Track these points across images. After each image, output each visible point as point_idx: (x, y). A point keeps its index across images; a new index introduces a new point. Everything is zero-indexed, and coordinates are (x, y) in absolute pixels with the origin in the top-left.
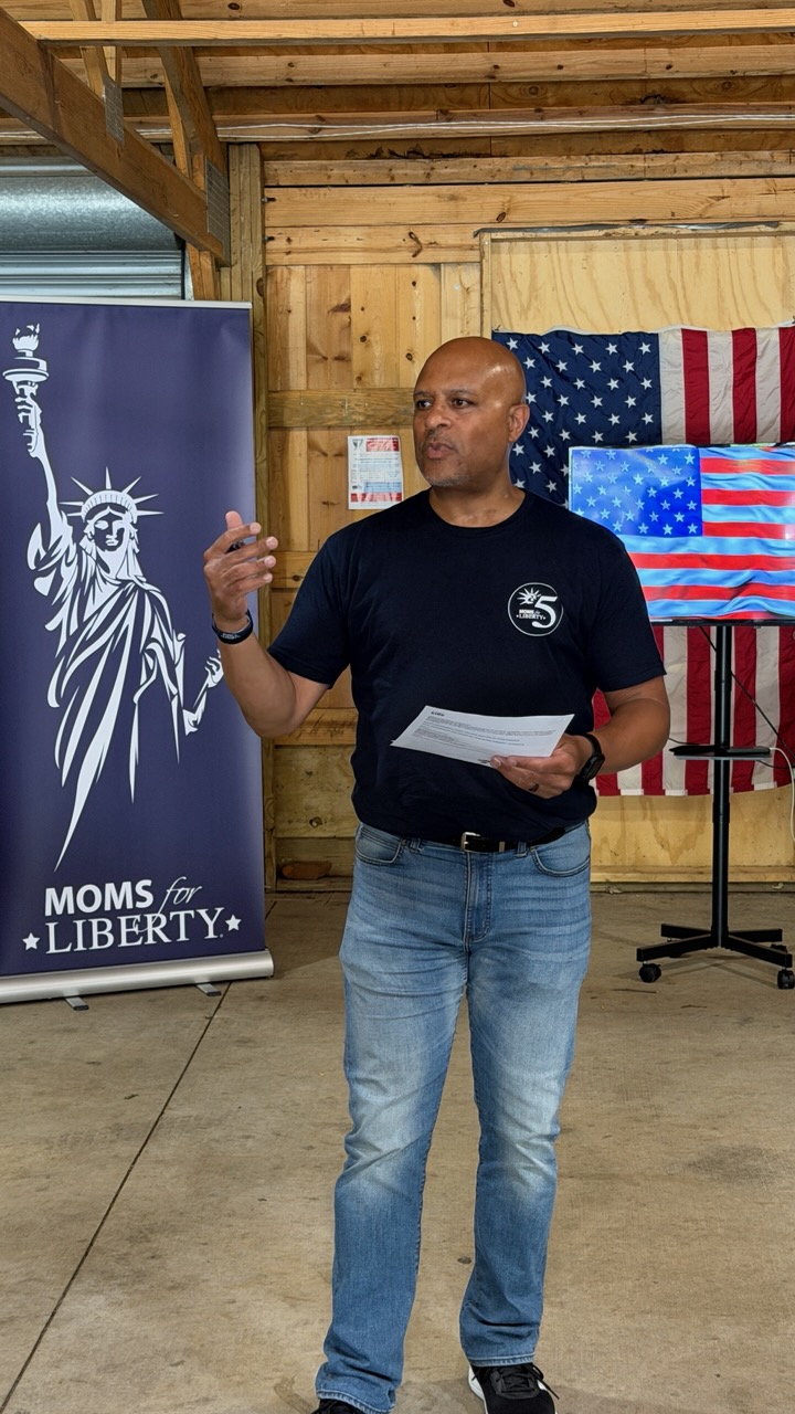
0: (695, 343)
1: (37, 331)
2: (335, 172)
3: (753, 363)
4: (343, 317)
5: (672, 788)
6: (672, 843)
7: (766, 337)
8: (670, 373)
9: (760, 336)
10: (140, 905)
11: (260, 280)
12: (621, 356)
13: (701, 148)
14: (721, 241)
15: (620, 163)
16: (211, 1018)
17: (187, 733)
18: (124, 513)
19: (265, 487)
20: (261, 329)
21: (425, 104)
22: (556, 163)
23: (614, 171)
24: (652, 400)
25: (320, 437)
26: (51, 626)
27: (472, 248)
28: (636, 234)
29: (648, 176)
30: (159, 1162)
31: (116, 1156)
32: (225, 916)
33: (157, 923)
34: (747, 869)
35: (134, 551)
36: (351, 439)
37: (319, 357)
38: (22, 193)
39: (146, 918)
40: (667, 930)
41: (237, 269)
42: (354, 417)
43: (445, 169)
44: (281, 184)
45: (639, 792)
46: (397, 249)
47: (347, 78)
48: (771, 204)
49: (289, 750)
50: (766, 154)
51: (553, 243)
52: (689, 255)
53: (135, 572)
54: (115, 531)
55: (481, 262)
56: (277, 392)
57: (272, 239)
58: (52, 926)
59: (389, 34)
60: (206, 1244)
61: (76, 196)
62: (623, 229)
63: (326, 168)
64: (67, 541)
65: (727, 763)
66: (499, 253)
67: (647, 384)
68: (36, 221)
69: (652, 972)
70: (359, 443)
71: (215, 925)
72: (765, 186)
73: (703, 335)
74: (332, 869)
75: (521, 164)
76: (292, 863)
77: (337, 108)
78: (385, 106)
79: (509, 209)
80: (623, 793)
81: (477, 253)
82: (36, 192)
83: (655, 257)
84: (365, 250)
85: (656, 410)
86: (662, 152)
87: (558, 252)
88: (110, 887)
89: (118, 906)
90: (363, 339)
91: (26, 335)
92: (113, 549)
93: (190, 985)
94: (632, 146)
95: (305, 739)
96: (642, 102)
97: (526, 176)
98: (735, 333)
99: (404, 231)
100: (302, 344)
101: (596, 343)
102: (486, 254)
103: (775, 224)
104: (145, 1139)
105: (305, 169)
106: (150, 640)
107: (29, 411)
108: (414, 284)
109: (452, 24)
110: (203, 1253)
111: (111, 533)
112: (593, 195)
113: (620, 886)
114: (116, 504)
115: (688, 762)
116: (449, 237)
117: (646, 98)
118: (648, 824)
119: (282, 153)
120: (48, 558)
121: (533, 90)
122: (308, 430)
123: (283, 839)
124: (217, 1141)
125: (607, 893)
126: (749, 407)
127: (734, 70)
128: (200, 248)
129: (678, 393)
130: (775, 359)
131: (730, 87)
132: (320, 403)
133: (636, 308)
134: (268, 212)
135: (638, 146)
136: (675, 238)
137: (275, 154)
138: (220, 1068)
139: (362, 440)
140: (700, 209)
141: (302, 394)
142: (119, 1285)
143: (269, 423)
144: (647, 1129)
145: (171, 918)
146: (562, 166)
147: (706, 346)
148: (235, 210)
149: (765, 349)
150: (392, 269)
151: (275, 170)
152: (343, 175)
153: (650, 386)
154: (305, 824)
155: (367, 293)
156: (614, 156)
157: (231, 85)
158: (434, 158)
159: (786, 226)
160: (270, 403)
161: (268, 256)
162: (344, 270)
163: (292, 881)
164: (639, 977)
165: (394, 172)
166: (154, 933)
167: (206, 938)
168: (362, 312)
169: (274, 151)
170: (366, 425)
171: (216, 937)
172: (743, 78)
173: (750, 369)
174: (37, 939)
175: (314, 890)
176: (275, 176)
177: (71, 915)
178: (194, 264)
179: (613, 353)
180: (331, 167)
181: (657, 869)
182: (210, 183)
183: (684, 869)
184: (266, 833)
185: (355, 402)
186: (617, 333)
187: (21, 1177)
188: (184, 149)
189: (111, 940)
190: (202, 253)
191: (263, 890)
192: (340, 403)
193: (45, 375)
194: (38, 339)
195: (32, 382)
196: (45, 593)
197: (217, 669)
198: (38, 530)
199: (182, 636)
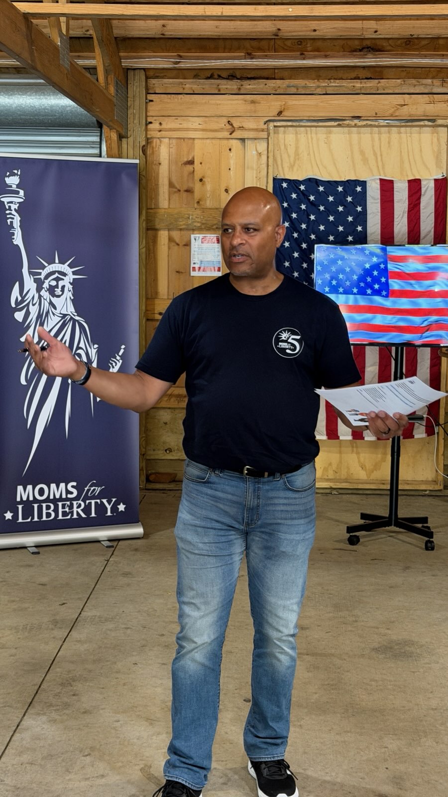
0: (387, 187)
1: (19, 173)
2: (187, 86)
3: (419, 198)
4: (190, 168)
5: (369, 436)
6: (367, 466)
7: (427, 184)
8: (372, 203)
9: (423, 183)
10: (69, 496)
11: (144, 146)
12: (345, 193)
13: (393, 77)
14: (403, 129)
15: (347, 84)
16: (108, 561)
17: (98, 401)
18: (65, 276)
19: (144, 262)
20: (144, 173)
21: (238, 49)
22: (311, 84)
23: (343, 89)
24: (362, 218)
25: (176, 234)
26: (23, 339)
27: (263, 130)
28: (355, 125)
29: (363, 92)
30: (78, 641)
31: (54, 637)
32: (117, 503)
33: (79, 506)
34: (409, 482)
35: (70, 298)
36: (193, 236)
37: (175, 190)
38: (11, 95)
39: (73, 503)
40: (364, 516)
41: (131, 140)
42: (195, 224)
43: (249, 85)
44: (157, 92)
45: (350, 438)
46: (221, 130)
47: (195, 34)
48: (431, 109)
50: (429, 81)
51: (308, 129)
52: (385, 136)
53: (71, 309)
54: (60, 287)
55: (268, 139)
56: (151, 209)
57: (151, 123)
58: (20, 507)
59: (219, 14)
60: (103, 688)
61: (42, 97)
62: (348, 121)
63: (181, 83)
64: (33, 292)
66: (278, 133)
67: (359, 209)
68: (19, 110)
69: (355, 539)
70: (197, 238)
71: (111, 508)
72: (428, 98)
73: (391, 182)
74: (177, 477)
75: (292, 84)
76: (155, 473)
77: (189, 50)
78: (216, 50)
79: (284, 109)
80: (341, 438)
81: (266, 133)
82: (19, 94)
83: (366, 138)
84: (203, 130)
85: (364, 224)
86: (371, 78)
87: (311, 134)
88: (53, 486)
89: (58, 496)
90: (201, 180)
91: (12, 176)
92: (59, 296)
93: (97, 541)
94: (354, 75)
95: (164, 404)
96: (360, 50)
97: (294, 90)
98: (409, 181)
99: (225, 120)
100: (166, 182)
101: (331, 185)
102: (271, 134)
103: (433, 121)
104: (70, 628)
105: (171, 84)
106: (78, 348)
107: (13, 218)
108: (230, 150)
109: (255, 9)
110: (101, 693)
111: (58, 288)
112: (331, 102)
113: (338, 490)
114: (61, 272)
116: (250, 124)
117: (363, 48)
118: (354, 456)
119: (158, 75)
120: (23, 301)
121: (299, 43)
122: (169, 231)
123: (149, 460)
124: (111, 630)
125: (332, 494)
126: (416, 223)
127: (412, 34)
128: (111, 128)
129: (376, 215)
130: (432, 196)
131: (409, 44)
132: (176, 216)
133: (354, 166)
134: (149, 108)
135: (357, 75)
136: (377, 127)
137: (154, 75)
138: (113, 589)
139: (199, 237)
140: (391, 111)
141: (166, 211)
142: (55, 710)
143: (147, 227)
144: (350, 629)
145: (87, 504)
146: (314, 85)
147: (393, 188)
148: (130, 107)
149: (426, 191)
150: (218, 141)
151: (154, 84)
152: (191, 88)
153: (361, 210)
154: (162, 452)
155: (204, 154)
156: (343, 80)
157: (130, 36)
158: (242, 79)
159: (440, 122)
160: (147, 216)
161: (148, 132)
162: (191, 141)
163: (154, 484)
164: (348, 542)
165: (220, 87)
166: (77, 512)
167: (106, 515)
168: (200, 165)
169: (153, 73)
170: (201, 228)
171: (112, 515)
172: (417, 39)
173: (418, 202)
174: (12, 514)
175: (167, 489)
176: (153, 87)
177: (31, 501)
178: (107, 137)
179: (341, 191)
180: (185, 83)
181: (359, 481)
182: (117, 91)
183: (374, 481)
184: (141, 456)
185: (195, 216)
186: (343, 180)
187: (1, 648)
188: (103, 72)
189: (53, 515)
190: (112, 131)
191: (138, 489)
192: (187, 216)
193: (23, 198)
194: (19, 178)
195: (15, 202)
196: (21, 320)
197: (116, 365)
198: (17, 285)
199: (96, 346)
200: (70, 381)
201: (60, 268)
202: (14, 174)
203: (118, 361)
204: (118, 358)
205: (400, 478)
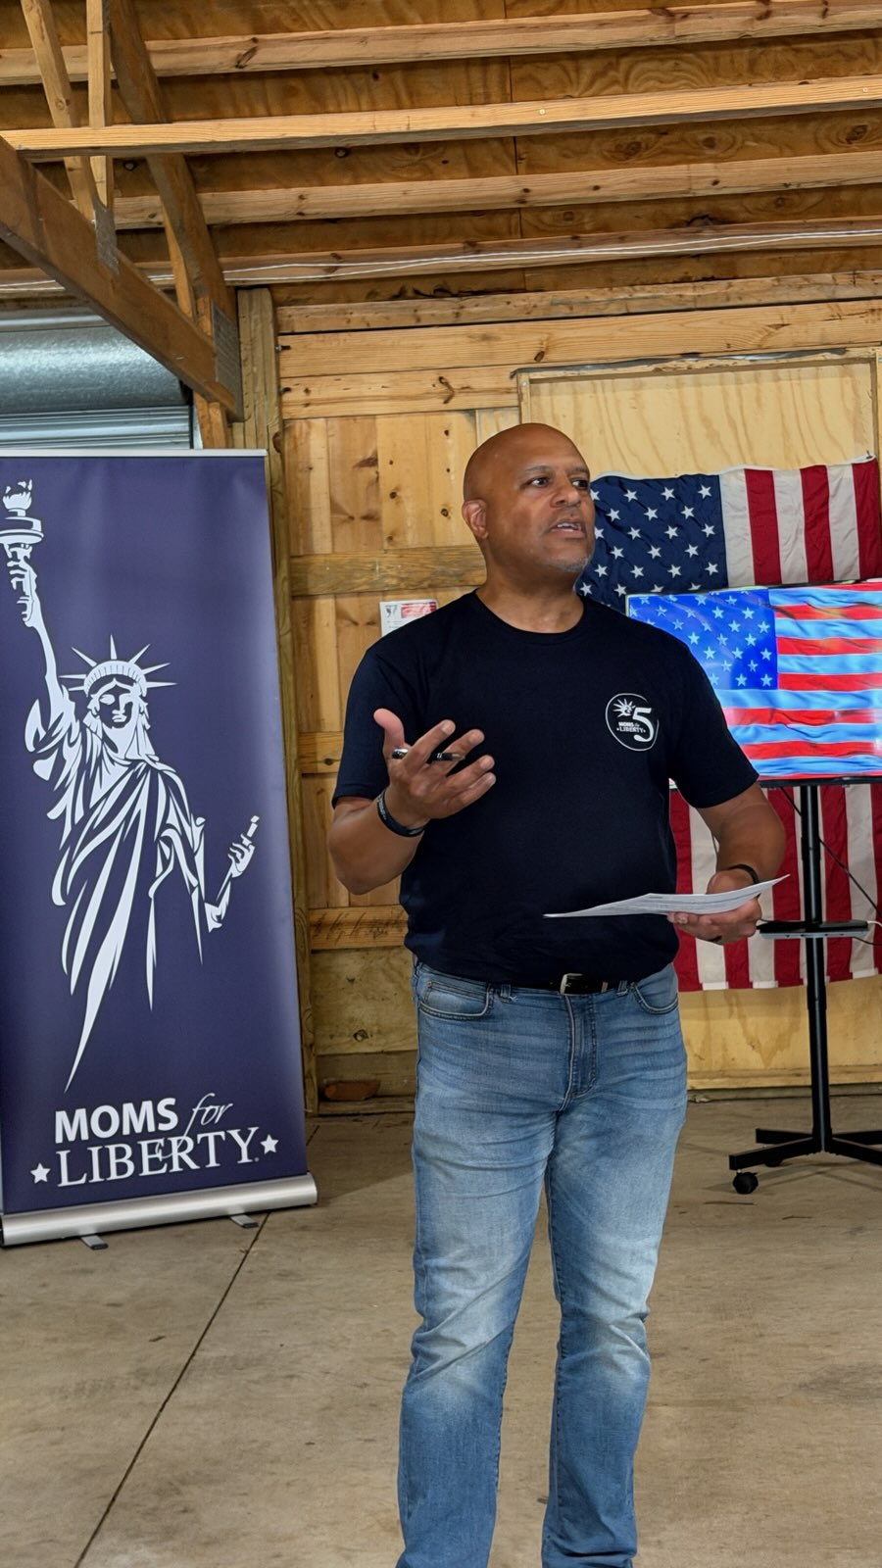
0: (760, 484)
1: (30, 487)
2: (354, 315)
3: (826, 503)
4: (371, 472)
5: (761, 980)
6: (763, 1042)
7: (838, 476)
8: (734, 517)
9: (831, 473)
10: (163, 1127)
11: (276, 435)
12: (679, 501)
13: (756, 274)
14: (782, 372)
15: (669, 293)
16: (247, 1252)
17: (210, 930)
18: (132, 685)
19: (290, 661)
20: (280, 487)
21: (449, 236)
22: (597, 296)
23: (661, 301)
24: (716, 548)
25: (350, 604)
26: (53, 814)
27: (508, 391)
28: (689, 368)
29: (699, 306)
30: (191, 1407)
31: (141, 1403)
32: (260, 1137)
33: (183, 1147)
34: (848, 1069)
35: (144, 727)
36: (383, 605)
37: (343, 517)
38: (10, 350)
39: (170, 1142)
40: (762, 1136)
41: (250, 424)
42: (387, 581)
43: (475, 307)
44: (297, 331)
45: (723, 985)
46: (427, 395)
47: (362, 209)
48: (836, 331)
49: (327, 955)
50: (828, 277)
51: (597, 382)
52: (748, 389)
53: (146, 750)
54: (122, 706)
55: (519, 407)
56: (299, 557)
57: (288, 390)
58: (63, 1154)
59: (404, 129)
60: (245, 1494)
61: (71, 350)
62: (674, 362)
63: (344, 312)
64: (69, 719)
65: (820, 941)
66: (538, 395)
67: (709, 530)
68: (27, 378)
69: (748, 1182)
70: (392, 609)
71: (249, 1148)
72: (828, 310)
73: (769, 475)
74: (381, 1088)
75: (560, 298)
76: (336, 1083)
77: (354, 244)
78: (406, 241)
79: (547, 349)
80: (705, 987)
81: (515, 396)
82: (26, 348)
83: (712, 392)
84: (392, 398)
85: (721, 560)
86: (713, 279)
87: (603, 391)
88: (129, 1108)
89: (138, 1129)
90: (393, 495)
91: (17, 493)
92: (120, 725)
93: (224, 1217)
94: (678, 274)
95: (346, 941)
96: (689, 224)
97: (564, 311)
98: (803, 471)
99: (434, 376)
100: (325, 503)
101: (650, 488)
102: (525, 397)
103: (842, 351)
104: (174, 1383)
105: (322, 313)
106: (165, 826)
107: (22, 576)
108: (447, 433)
109: (473, 115)
110: (242, 1504)
111: (118, 708)
112: (638, 329)
113: (707, 1094)
114: (122, 676)
115: (778, 943)
116: (483, 380)
117: (694, 219)
118: (735, 1023)
119: (294, 297)
120: (49, 738)
121: (568, 216)
122: (336, 598)
123: (323, 1056)
124: (256, 1382)
125: (695, 1102)
126: (823, 552)
127: (787, 183)
128: (209, 400)
129: (744, 539)
130: (850, 498)
131: (783, 203)
132: (348, 567)
133: (692, 448)
134: (283, 362)
135: (686, 273)
136: (732, 371)
137: (288, 298)
138: (258, 1304)
139: (396, 606)
140: (757, 339)
141: (328, 559)
142: (146, 1543)
143: (292, 592)
144: (749, 1350)
145: (199, 1142)
146: (603, 299)
147: (772, 486)
148: (246, 360)
149: (838, 487)
150: (421, 418)
151: (290, 316)
152: (363, 319)
153: (712, 533)
154: (349, 1039)
155: (395, 445)
156: (660, 286)
157: (238, 221)
158: (462, 296)
159: (854, 352)
160: (291, 569)
161: (285, 409)
162: (370, 421)
163: (336, 1104)
164: (734, 1188)
165: (419, 313)
166: (180, 1159)
167: (240, 1162)
168: (390, 466)
169: (287, 295)
170: (400, 589)
171: (250, 1161)
172: (797, 192)
173: (822, 510)
174: (47, 1171)
175: (362, 1112)
176: (288, 322)
177: (85, 1141)
178: (203, 417)
179: (670, 498)
180: (350, 311)
181: (748, 1073)
182: (218, 329)
183: (779, 1072)
184: (305, 1049)
185: (386, 565)
186: (673, 476)
187: (32, 1431)
188: (187, 291)
189: (131, 1168)
190: (212, 404)
191: (303, 1114)
192: (370, 565)
193: (40, 536)
194: (31, 496)
195: (25, 545)
196: (46, 777)
197: (242, 857)
198: (36, 707)
199: (201, 820)
200: (152, 893)
201: (120, 668)
202: (21, 490)
203: (247, 848)
204: (246, 842)
205: (831, 1062)
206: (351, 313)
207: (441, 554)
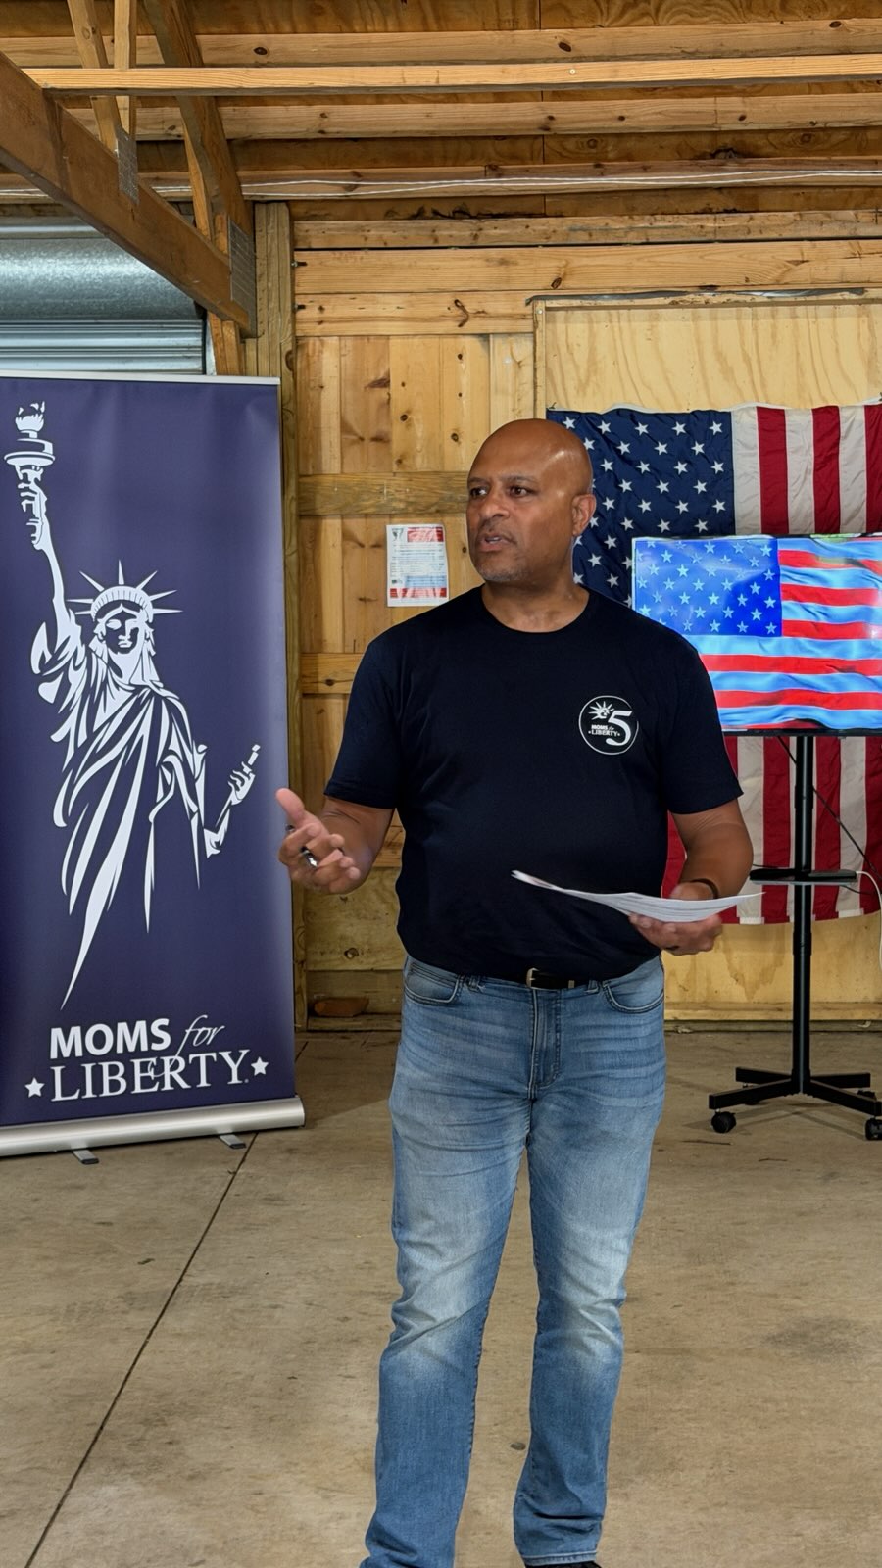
0: (772, 423)
1: (43, 409)
2: (373, 233)
3: (836, 444)
4: (382, 393)
5: (747, 915)
6: (747, 979)
7: (850, 417)
8: (744, 455)
9: (843, 414)
10: (155, 1046)
11: (290, 353)
12: (690, 437)
13: (777, 208)
14: (800, 309)
15: (688, 223)
16: (235, 1173)
17: (208, 855)
18: (138, 611)
19: (295, 582)
20: (291, 406)
21: (472, 158)
22: (617, 224)
23: (682, 232)
24: (724, 486)
25: (357, 526)
26: (57, 737)
27: (524, 317)
28: (706, 302)
29: (718, 238)
30: (178, 1335)
31: (129, 1329)
32: (251, 1059)
33: (175, 1066)
34: (831, 1006)
35: (149, 653)
36: (390, 528)
37: (354, 438)
38: (25, 258)
39: (162, 1061)
40: (742, 1075)
41: (263, 341)
42: (394, 504)
43: (494, 230)
44: (314, 246)
46: (441, 318)
47: (386, 130)
48: (855, 269)
50: (849, 214)
51: (614, 312)
52: (765, 324)
53: (150, 676)
54: (128, 631)
55: (534, 333)
56: (307, 476)
57: (302, 307)
58: (57, 1070)
59: (433, 83)
60: (228, 1428)
61: (86, 260)
62: (692, 296)
63: (361, 229)
64: (75, 642)
65: (808, 888)
66: (554, 322)
67: (718, 467)
68: (41, 287)
69: (726, 1121)
70: (399, 532)
71: (240, 1069)
72: (849, 248)
73: (780, 413)
74: (370, 1006)
75: (579, 225)
76: (325, 999)
77: (375, 162)
78: (428, 161)
79: (565, 274)
81: (530, 322)
82: (41, 256)
83: (727, 327)
84: (406, 319)
85: (729, 496)
86: (735, 211)
87: (619, 322)
88: (122, 1027)
89: (132, 1048)
90: (404, 418)
91: (30, 414)
92: (126, 650)
93: (212, 1136)
94: (700, 205)
96: (713, 156)
97: (583, 238)
98: (816, 411)
99: (448, 299)
100: (335, 423)
101: (661, 422)
102: (540, 324)
103: (861, 291)
104: (161, 1309)
105: (339, 230)
106: (167, 752)
107: (33, 499)
108: (460, 356)
109: (503, 72)
110: (225, 1438)
111: (124, 634)
112: (658, 259)
113: (691, 1025)
114: (129, 601)
115: (765, 887)
116: (498, 305)
117: (718, 152)
118: (720, 956)
119: (313, 212)
120: (54, 661)
121: (592, 143)
122: (342, 519)
123: (314, 972)
124: (242, 1311)
125: (677, 1032)
127: (814, 120)
128: (223, 318)
129: (753, 478)
130: (861, 440)
131: (809, 140)
132: (356, 489)
133: (705, 383)
134: (299, 278)
135: (708, 205)
136: (749, 306)
137: (306, 212)
138: (245, 1229)
139: (402, 530)
140: (776, 274)
141: (337, 479)
142: (132, 1474)
143: (300, 511)
144: (721, 1298)
145: (190, 1062)
146: (623, 227)
147: (784, 425)
148: (261, 276)
149: (848, 430)
150: (435, 341)
151: (307, 231)
152: (381, 238)
153: (721, 469)
154: (339, 957)
155: (407, 367)
156: (680, 216)
157: (258, 137)
158: (481, 218)
159: (873, 293)
160: (300, 488)
161: (298, 326)
162: (383, 341)
163: (325, 1019)
164: (711, 1127)
165: (437, 233)
166: (172, 1078)
167: (230, 1083)
168: (402, 388)
169: (305, 210)
170: (407, 513)
171: (240, 1082)
172: (824, 130)
173: (833, 451)
174: (41, 1085)
175: (350, 1029)
176: (306, 238)
177: (79, 1058)
178: (217, 335)
179: (681, 433)
180: (367, 229)
181: (733, 1006)
182: (234, 245)
183: (762, 1006)
184: (296, 965)
185: (394, 488)
186: (685, 411)
187: (25, 1353)
188: (205, 208)
189: (123, 1086)
190: (225, 323)
191: (293, 1029)
192: (378, 488)
193: (51, 459)
194: (43, 418)
195: (36, 467)
196: (51, 700)
197: (242, 784)
198: (43, 630)
199: (202, 747)
200: (152, 817)
201: (127, 594)
203: (248, 776)
204: (247, 770)
205: (813, 998)
206: (369, 231)
207: (450, 479)
